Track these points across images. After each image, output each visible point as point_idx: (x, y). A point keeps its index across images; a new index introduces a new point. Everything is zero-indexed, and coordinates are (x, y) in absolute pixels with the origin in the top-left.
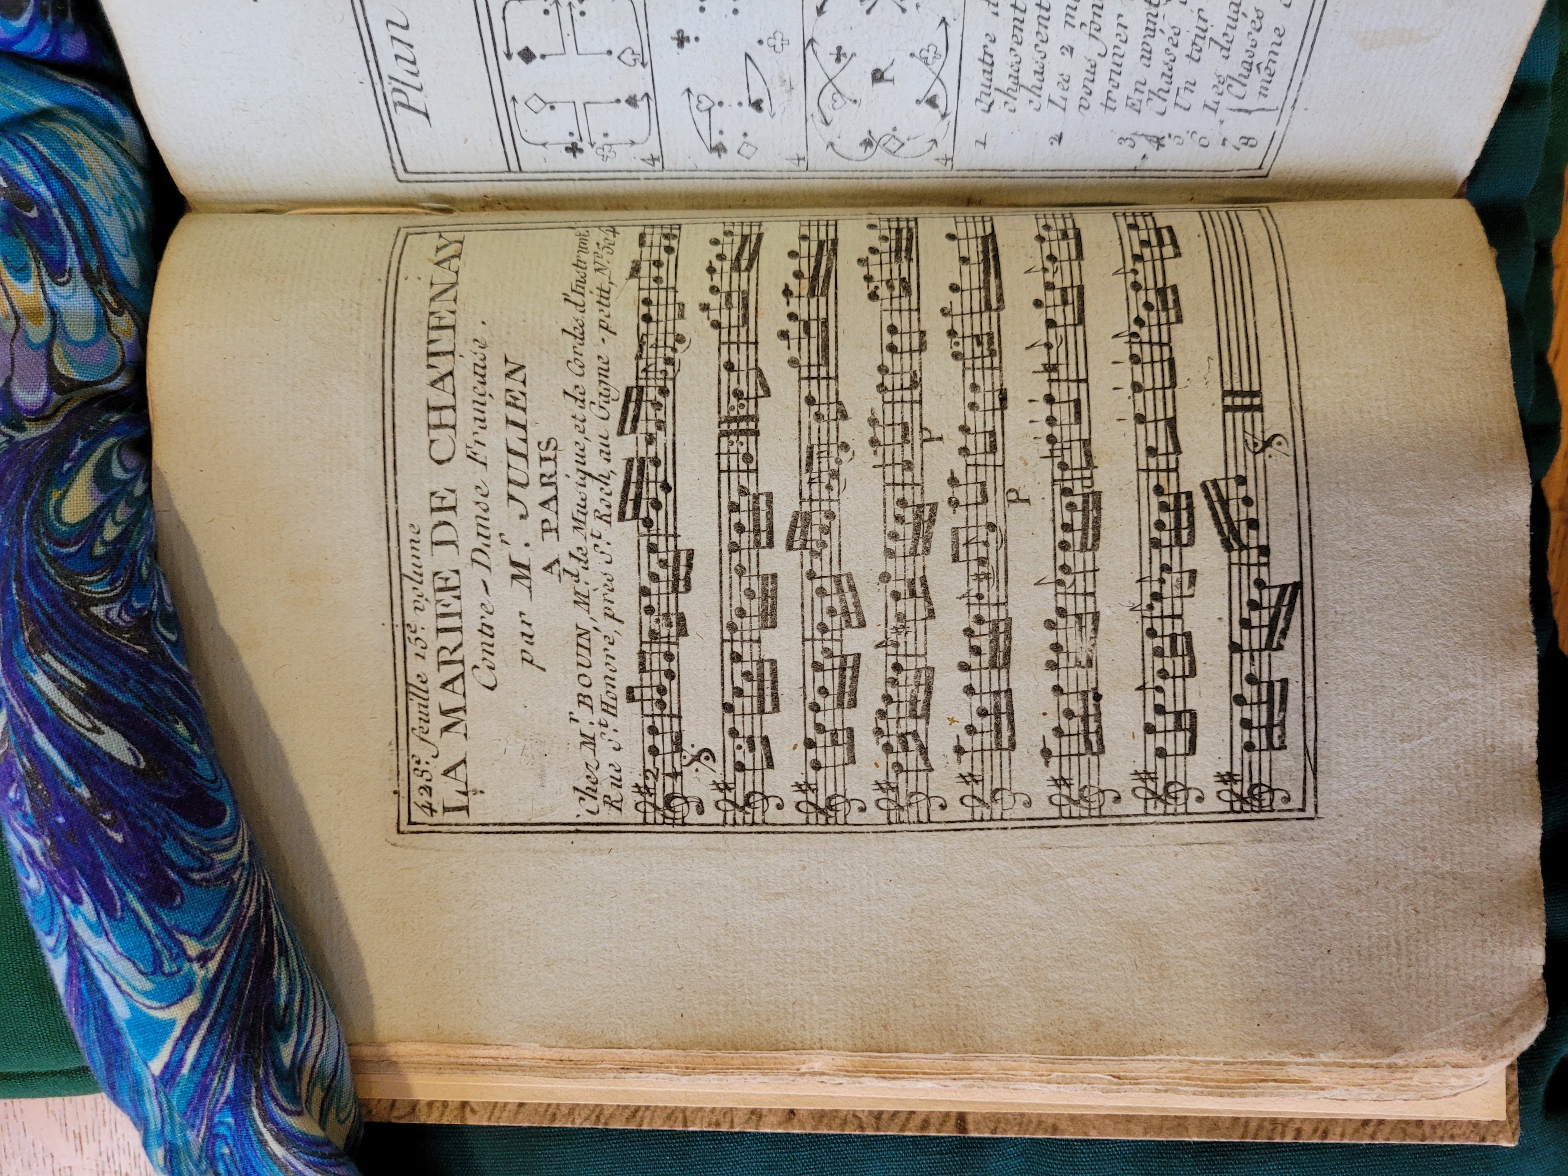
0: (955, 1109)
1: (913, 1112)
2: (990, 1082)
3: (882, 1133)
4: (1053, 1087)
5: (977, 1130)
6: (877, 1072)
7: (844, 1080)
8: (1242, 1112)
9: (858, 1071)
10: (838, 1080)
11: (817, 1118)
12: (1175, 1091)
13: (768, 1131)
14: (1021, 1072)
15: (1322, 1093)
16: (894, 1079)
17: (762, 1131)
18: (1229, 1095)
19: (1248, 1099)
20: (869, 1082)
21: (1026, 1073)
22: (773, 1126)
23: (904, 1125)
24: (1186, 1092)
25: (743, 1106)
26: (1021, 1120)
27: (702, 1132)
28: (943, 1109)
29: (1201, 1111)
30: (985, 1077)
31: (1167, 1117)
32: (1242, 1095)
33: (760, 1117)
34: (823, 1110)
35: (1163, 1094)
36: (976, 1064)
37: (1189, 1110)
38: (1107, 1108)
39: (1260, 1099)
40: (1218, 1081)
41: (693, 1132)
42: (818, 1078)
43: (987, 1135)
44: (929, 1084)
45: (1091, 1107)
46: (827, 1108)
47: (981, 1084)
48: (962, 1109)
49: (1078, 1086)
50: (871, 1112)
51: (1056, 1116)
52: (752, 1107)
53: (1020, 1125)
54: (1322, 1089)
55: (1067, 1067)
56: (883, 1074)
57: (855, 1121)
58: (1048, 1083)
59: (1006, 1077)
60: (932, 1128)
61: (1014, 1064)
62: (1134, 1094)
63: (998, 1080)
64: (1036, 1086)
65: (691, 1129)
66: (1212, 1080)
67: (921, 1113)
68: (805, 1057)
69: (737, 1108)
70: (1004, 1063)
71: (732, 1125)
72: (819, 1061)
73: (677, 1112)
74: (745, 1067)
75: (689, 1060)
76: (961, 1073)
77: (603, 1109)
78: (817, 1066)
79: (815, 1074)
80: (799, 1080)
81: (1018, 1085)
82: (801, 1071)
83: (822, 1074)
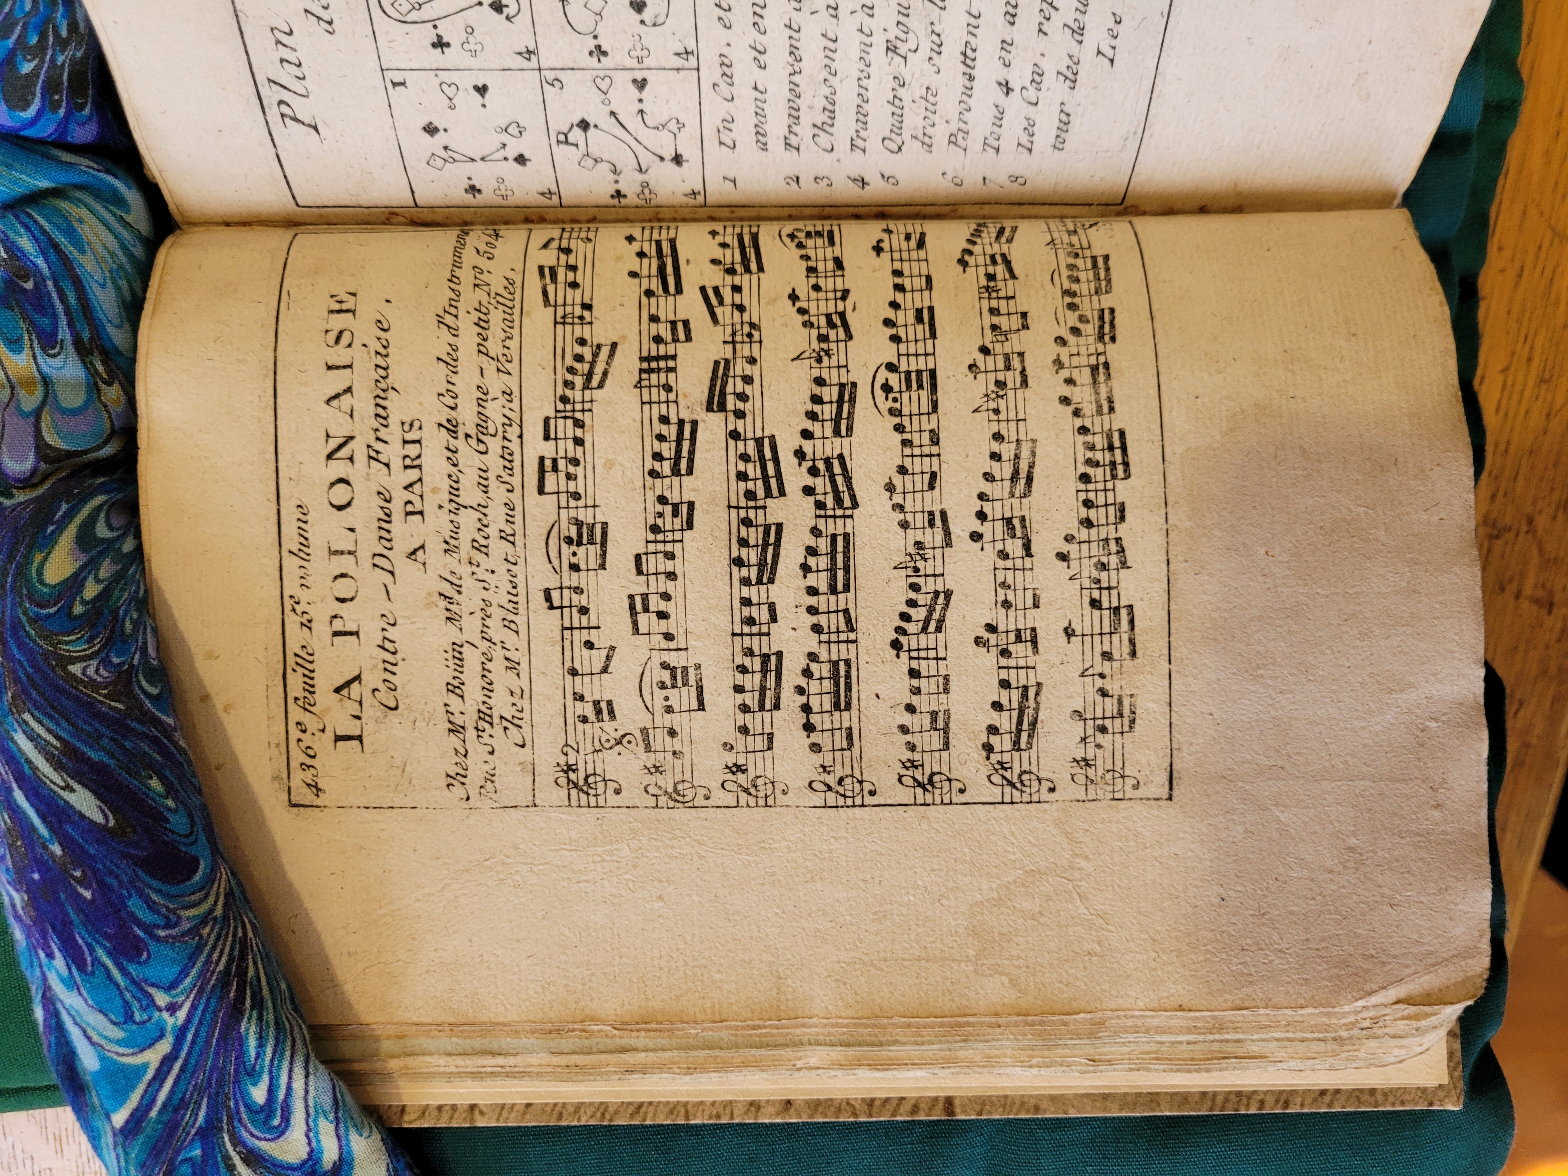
0: (942, 1094)
1: (903, 1098)
2: (976, 1069)
3: (874, 1119)
4: (1035, 1071)
5: (964, 1112)
6: (869, 1065)
7: (839, 1073)
8: (1209, 1086)
9: (851, 1065)
10: (833, 1073)
11: (812, 1106)
12: (1147, 1070)
13: (766, 1121)
14: (1003, 1060)
15: (1279, 1065)
16: (886, 1070)
17: (760, 1121)
18: (1196, 1071)
19: (1215, 1074)
20: (863, 1073)
21: (1008, 1060)
22: (770, 1117)
23: (895, 1111)
24: (1156, 1070)
25: (742, 1099)
26: (1005, 1101)
27: (704, 1125)
28: (932, 1094)
29: (1172, 1086)
30: (971, 1064)
31: (1140, 1094)
32: (1208, 1070)
33: (759, 1108)
34: (818, 1100)
35: (1136, 1073)
36: (961, 1054)
37: (1161, 1086)
38: (1085, 1087)
39: (1225, 1073)
40: (1186, 1060)
41: (696, 1126)
42: (814, 1072)
43: (973, 1117)
44: (919, 1073)
45: (1071, 1087)
46: (821, 1097)
47: (968, 1071)
48: (949, 1094)
49: (1059, 1069)
50: (863, 1100)
51: (1037, 1097)
52: (750, 1099)
53: (1004, 1106)
54: (1281, 1062)
55: (1046, 1053)
56: (874, 1066)
57: (848, 1109)
58: (1030, 1067)
59: (990, 1063)
60: (922, 1113)
61: (996, 1052)
62: (1110, 1074)
63: (984, 1066)
64: (1018, 1070)
65: (693, 1122)
66: (1180, 1059)
67: (911, 1098)
68: (801, 1054)
69: (736, 1101)
70: (987, 1051)
71: (732, 1117)
72: (814, 1056)
73: (678, 1108)
74: (745, 1065)
75: (691, 1060)
76: (948, 1062)
77: (607, 1107)
78: (813, 1061)
79: (811, 1068)
80: (796, 1074)
81: (1001, 1071)
82: (798, 1066)
83: (818, 1068)
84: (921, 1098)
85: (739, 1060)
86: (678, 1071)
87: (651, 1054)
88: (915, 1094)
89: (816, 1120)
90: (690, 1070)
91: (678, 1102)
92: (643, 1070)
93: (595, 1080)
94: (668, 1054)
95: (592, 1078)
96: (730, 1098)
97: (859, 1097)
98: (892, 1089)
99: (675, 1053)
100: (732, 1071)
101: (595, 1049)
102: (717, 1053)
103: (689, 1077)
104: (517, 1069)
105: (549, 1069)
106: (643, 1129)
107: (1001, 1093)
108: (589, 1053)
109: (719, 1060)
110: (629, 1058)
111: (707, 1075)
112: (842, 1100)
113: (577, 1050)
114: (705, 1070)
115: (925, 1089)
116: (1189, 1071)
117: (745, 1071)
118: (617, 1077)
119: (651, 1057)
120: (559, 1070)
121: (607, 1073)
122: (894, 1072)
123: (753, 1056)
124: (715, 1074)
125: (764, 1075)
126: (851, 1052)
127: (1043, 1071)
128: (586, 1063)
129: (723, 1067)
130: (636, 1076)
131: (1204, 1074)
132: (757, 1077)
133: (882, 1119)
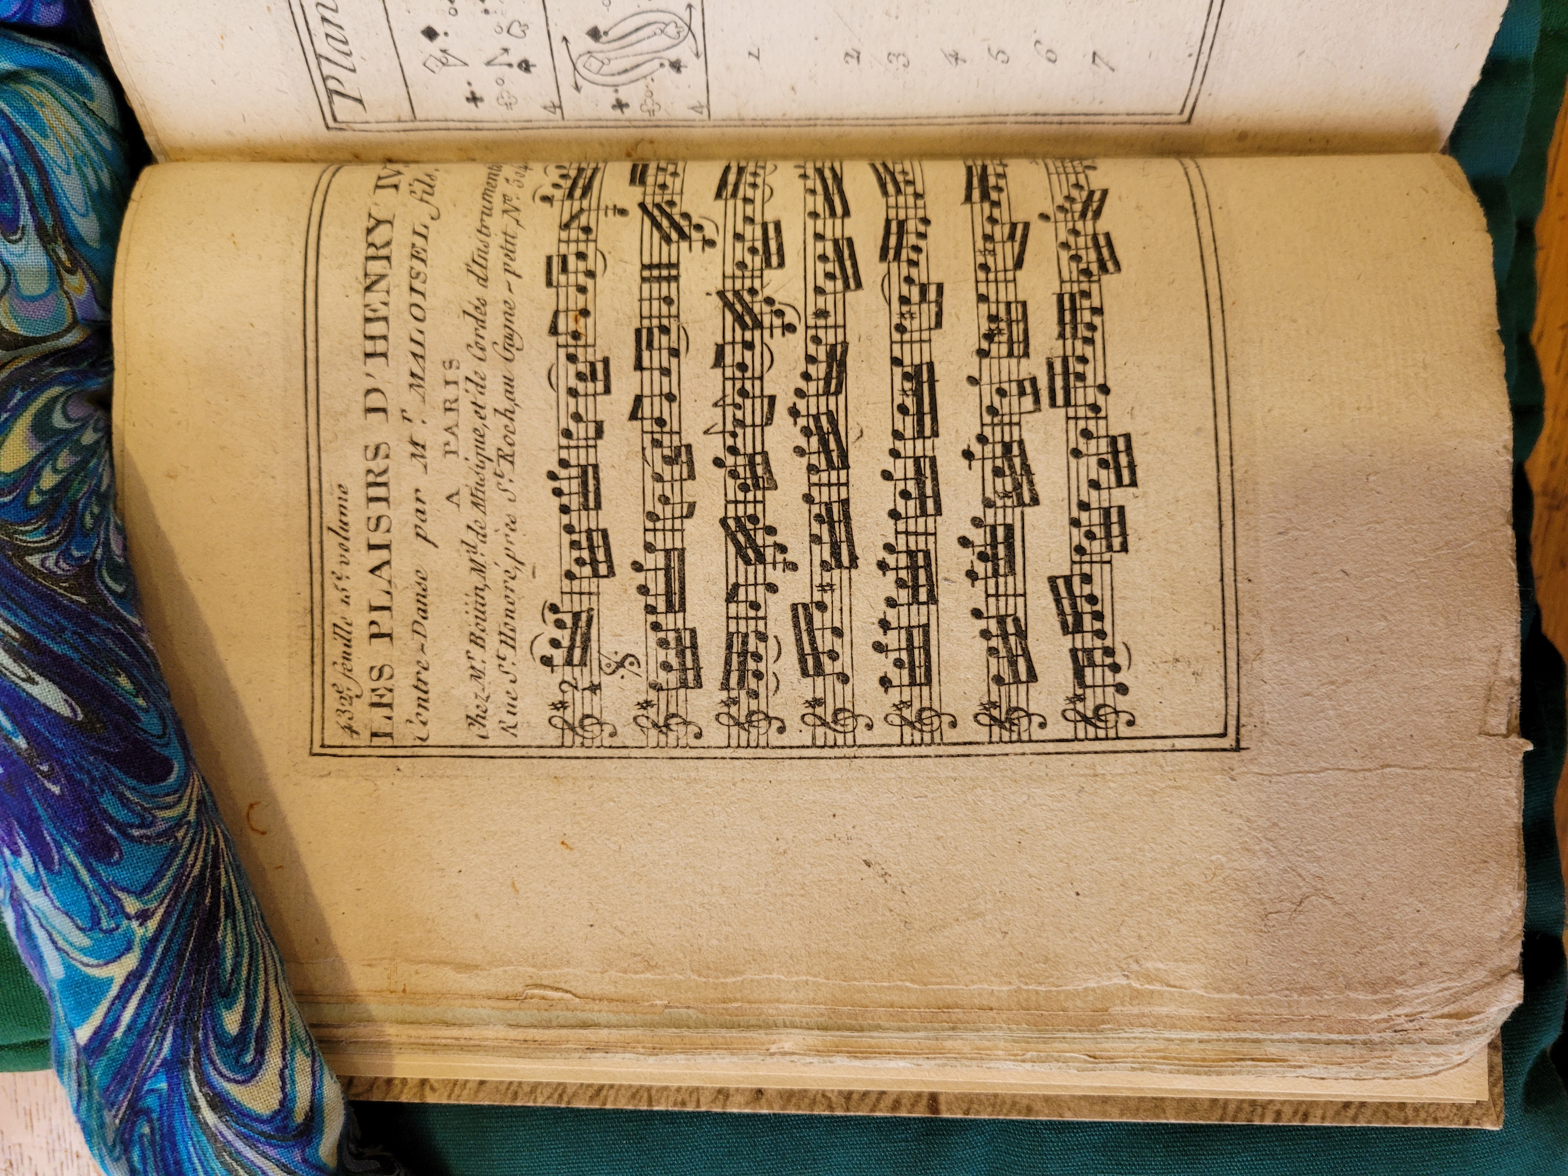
0: (926, 1089)
1: (884, 1092)
2: (964, 1061)
3: (852, 1114)
4: (1028, 1066)
5: (950, 1110)
6: (848, 1052)
7: (815, 1060)
8: (1221, 1093)
9: (828, 1051)
10: (808, 1059)
11: (785, 1097)
12: (1152, 1070)
13: (735, 1110)
14: (996, 1052)
15: (1299, 1071)
16: (866, 1058)
17: (728, 1110)
18: (1206, 1073)
19: (1227, 1078)
20: (841, 1061)
21: (1000, 1053)
22: (740, 1106)
23: (875, 1106)
24: (1162, 1071)
25: (709, 1085)
26: (994, 1101)
27: (667, 1112)
28: (915, 1089)
29: (1179, 1091)
30: (960, 1056)
31: (1144, 1098)
32: (1219, 1074)
33: (727, 1097)
34: (792, 1090)
35: (1140, 1073)
36: (949, 1044)
37: (1166, 1091)
38: (1083, 1089)
39: (1237, 1078)
40: (1196, 1060)
41: (659, 1112)
42: (788, 1058)
43: (960, 1116)
44: (901, 1064)
45: (1066, 1087)
46: (795, 1087)
47: (955, 1063)
48: (934, 1089)
49: (1054, 1064)
50: (840, 1092)
51: (1029, 1097)
52: (718, 1086)
53: (994, 1106)
54: (1301, 1067)
55: (1042, 1046)
56: (853, 1054)
57: (824, 1101)
58: (1023, 1061)
59: (980, 1056)
60: (903, 1109)
61: (988, 1044)
62: (1110, 1073)
63: (972, 1059)
64: (1010, 1064)
65: (656, 1108)
66: (1189, 1059)
67: (892, 1093)
68: (775, 1037)
69: (703, 1088)
70: (978, 1043)
71: (698, 1104)
72: (790, 1041)
73: (641, 1092)
74: (714, 1047)
75: (656, 1039)
76: (932, 1053)
77: (565, 1087)
78: (788, 1046)
79: (785, 1054)
80: (769, 1060)
81: (992, 1064)
82: (772, 1051)
83: (793, 1054)
84: (902, 1093)
85: (707, 1042)
86: (642, 1050)
87: (614, 1031)
88: (896, 1089)
89: (788, 1112)
90: (655, 1050)
91: (641, 1086)
92: (606, 1048)
93: (554, 1058)
94: (632, 1032)
95: (550, 1055)
96: (698, 1085)
97: (836, 1088)
98: (873, 1081)
99: (640, 1031)
100: (701, 1053)
101: (554, 1023)
102: (685, 1032)
103: (654, 1058)
104: (472, 1042)
105: (506, 1044)
106: (602, 1113)
107: (991, 1091)
108: (548, 1027)
109: (686, 1040)
110: (590, 1035)
111: (673, 1057)
112: (817, 1091)
113: (536, 1023)
114: (672, 1051)
115: (907, 1082)
116: (1198, 1074)
117: (714, 1054)
118: (577, 1055)
119: (613, 1035)
120: (517, 1045)
121: (567, 1050)
122: (875, 1062)
123: (723, 1037)
124: (683, 1056)
125: (735, 1059)
126: (831, 1037)
127: (1037, 1067)
128: (545, 1038)
129: (691, 1049)
130: (597, 1055)
131: (1214, 1077)
132: (727, 1060)
133: (860, 1114)
